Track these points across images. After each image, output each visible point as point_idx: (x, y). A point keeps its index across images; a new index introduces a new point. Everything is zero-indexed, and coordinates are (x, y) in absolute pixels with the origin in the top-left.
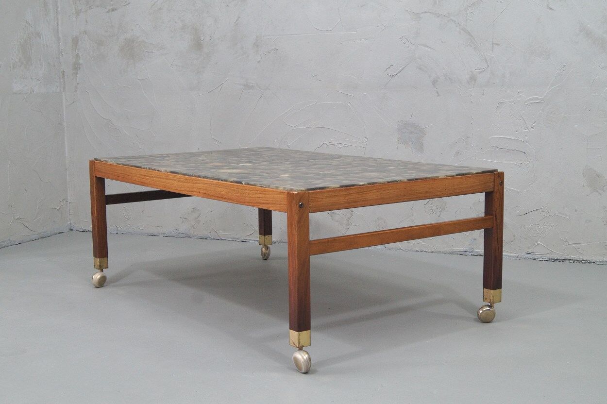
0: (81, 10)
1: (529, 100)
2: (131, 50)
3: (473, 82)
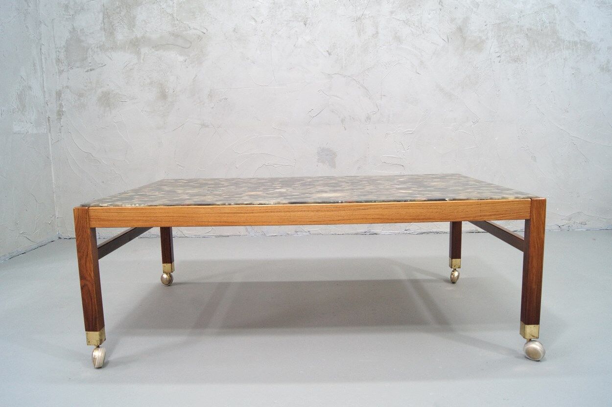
0: (63, 70)
1: (406, 132)
2: (107, 100)
3: (369, 120)
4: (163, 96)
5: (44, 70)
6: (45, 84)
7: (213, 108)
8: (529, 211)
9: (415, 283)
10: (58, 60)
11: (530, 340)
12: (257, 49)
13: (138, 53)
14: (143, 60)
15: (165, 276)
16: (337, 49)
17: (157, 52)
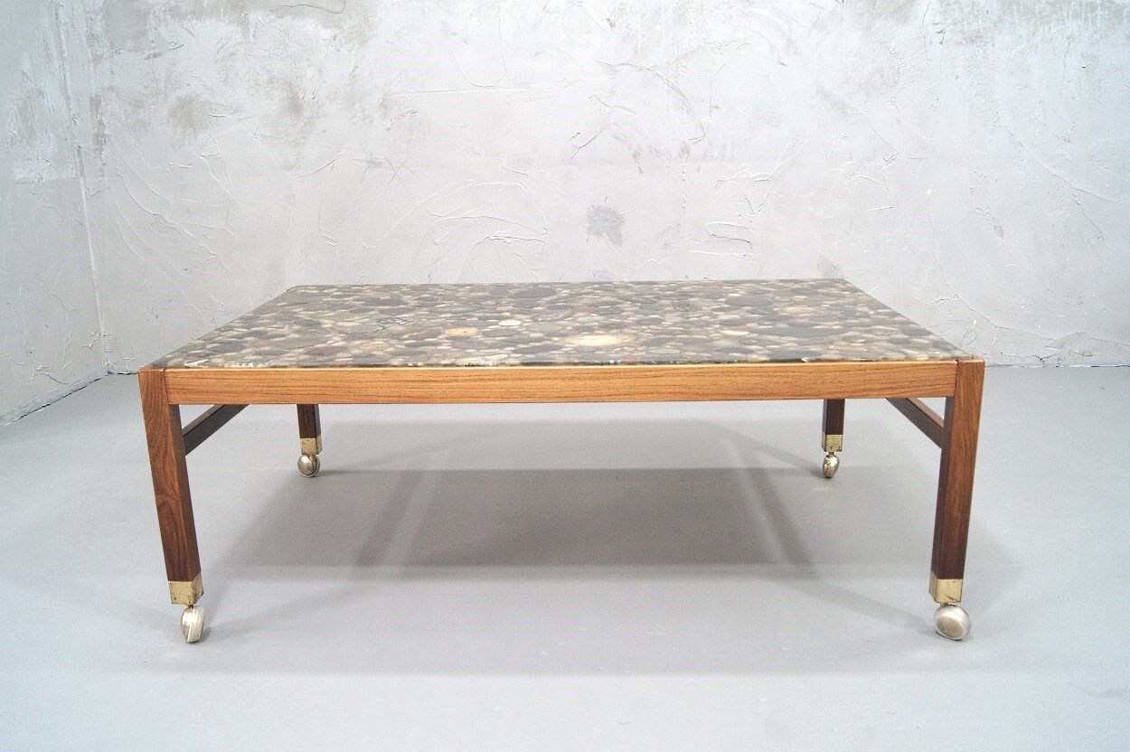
0: (102, 56)
1: (756, 177)
2: (189, 114)
3: (686, 155)
4: (294, 106)
5: (65, 55)
6: (69, 83)
7: (389, 129)
8: (954, 381)
9: (758, 475)
10: (92, 37)
11: (946, 605)
12: (471, 15)
13: (244, 23)
14: (254, 35)
15: (305, 460)
16: (627, 14)
17: (280, 21)
